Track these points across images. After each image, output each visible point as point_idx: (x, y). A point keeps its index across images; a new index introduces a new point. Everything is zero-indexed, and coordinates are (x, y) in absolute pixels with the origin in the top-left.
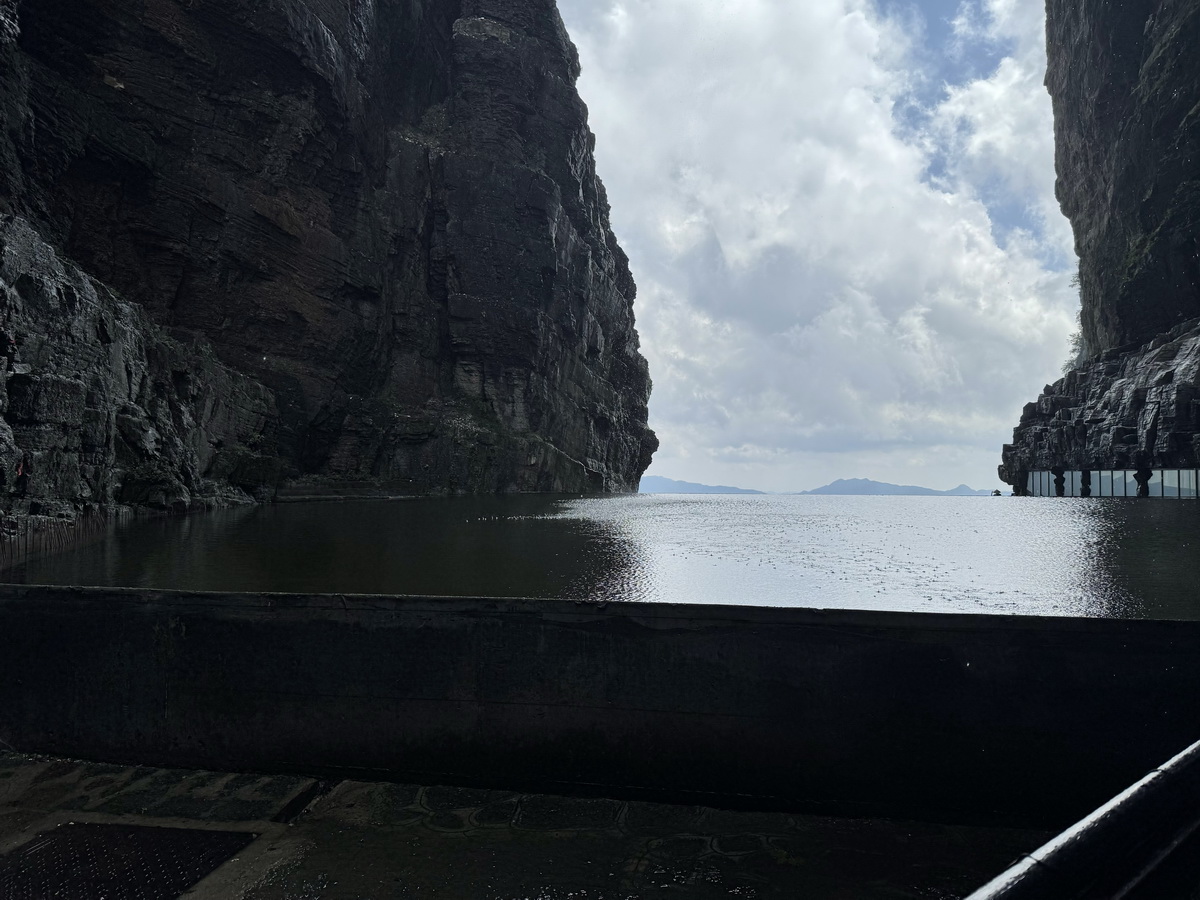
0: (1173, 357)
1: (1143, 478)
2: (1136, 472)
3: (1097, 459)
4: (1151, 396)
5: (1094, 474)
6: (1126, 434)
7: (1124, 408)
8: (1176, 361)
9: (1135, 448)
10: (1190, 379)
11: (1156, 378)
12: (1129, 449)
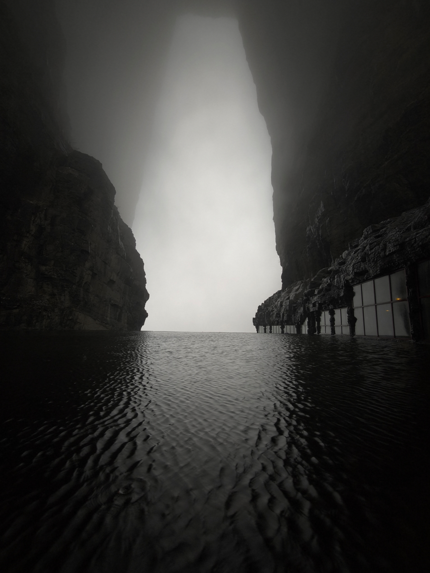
0: (290, 293)
1: (283, 328)
2: (281, 326)
3: (272, 322)
4: (284, 304)
5: (273, 326)
6: (278, 315)
7: (278, 307)
8: (291, 294)
9: (280, 319)
10: (293, 299)
11: (286, 299)
12: (279, 319)
